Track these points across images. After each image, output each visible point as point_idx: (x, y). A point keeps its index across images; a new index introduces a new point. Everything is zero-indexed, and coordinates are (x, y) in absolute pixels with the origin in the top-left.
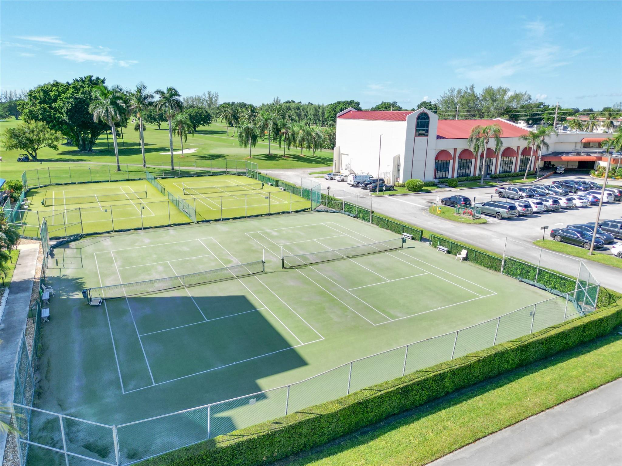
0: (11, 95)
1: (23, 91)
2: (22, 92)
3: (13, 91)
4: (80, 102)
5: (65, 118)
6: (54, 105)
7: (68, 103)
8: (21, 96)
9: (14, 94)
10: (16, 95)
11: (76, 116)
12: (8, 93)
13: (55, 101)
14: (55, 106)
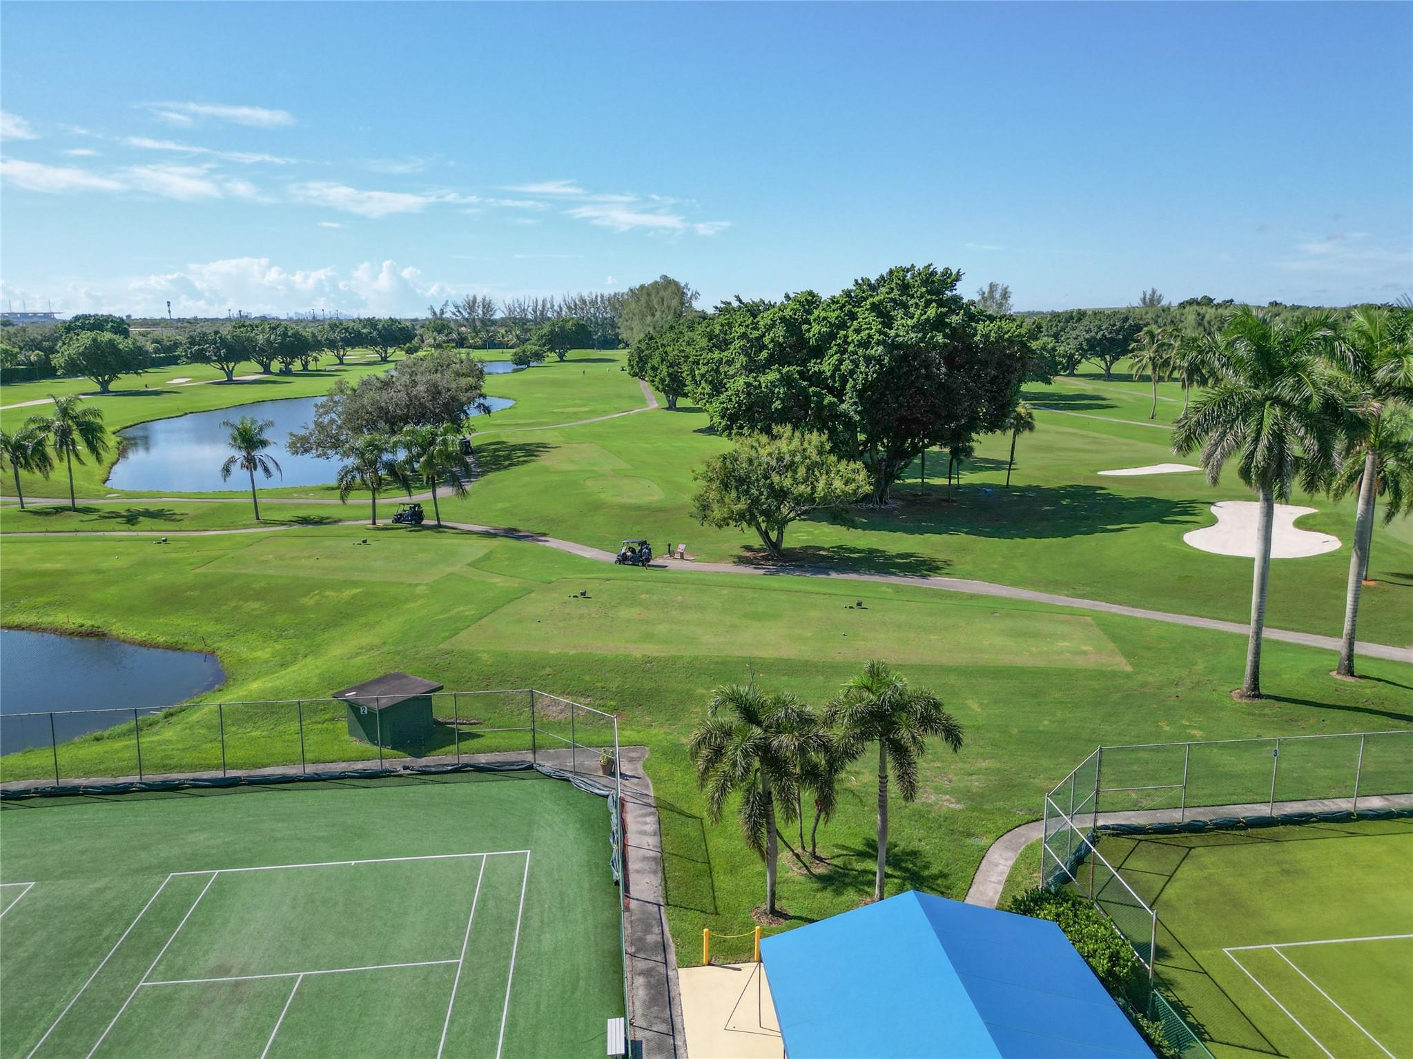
0: (544, 306)
1: (567, 299)
2: (565, 301)
3: (549, 299)
4: (904, 358)
5: (847, 406)
6: (813, 367)
7: (868, 360)
8: (561, 308)
9: (549, 306)
10: (552, 306)
11: (887, 403)
12: (540, 303)
13: (818, 352)
14: (817, 369)
